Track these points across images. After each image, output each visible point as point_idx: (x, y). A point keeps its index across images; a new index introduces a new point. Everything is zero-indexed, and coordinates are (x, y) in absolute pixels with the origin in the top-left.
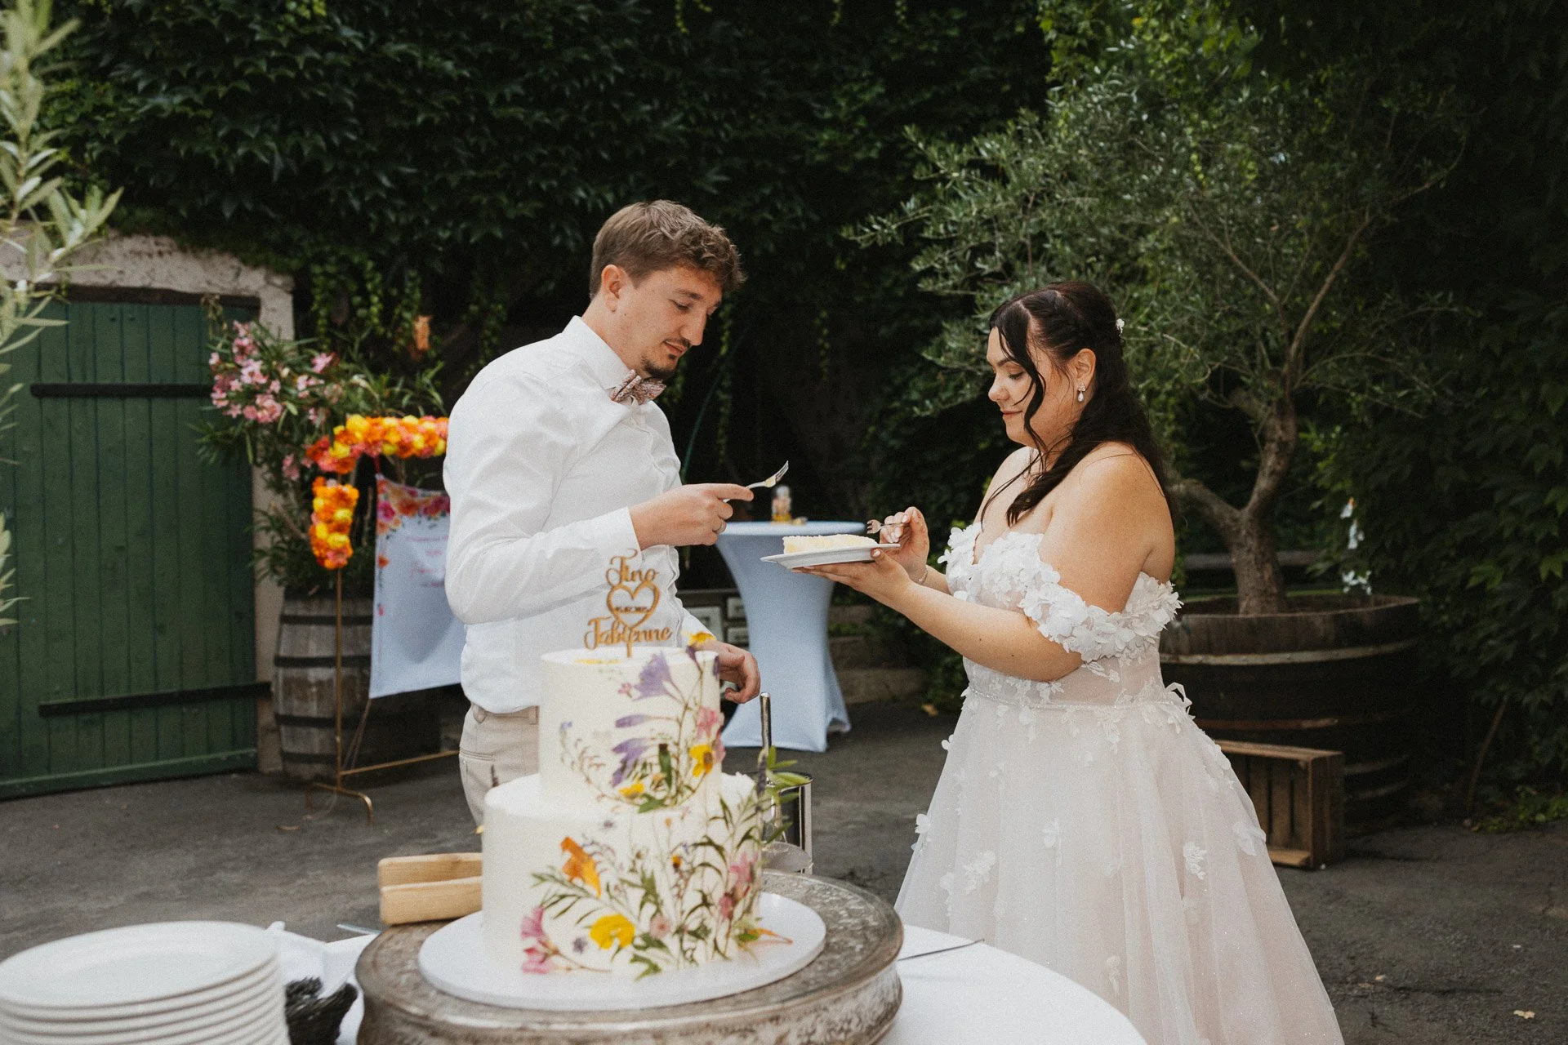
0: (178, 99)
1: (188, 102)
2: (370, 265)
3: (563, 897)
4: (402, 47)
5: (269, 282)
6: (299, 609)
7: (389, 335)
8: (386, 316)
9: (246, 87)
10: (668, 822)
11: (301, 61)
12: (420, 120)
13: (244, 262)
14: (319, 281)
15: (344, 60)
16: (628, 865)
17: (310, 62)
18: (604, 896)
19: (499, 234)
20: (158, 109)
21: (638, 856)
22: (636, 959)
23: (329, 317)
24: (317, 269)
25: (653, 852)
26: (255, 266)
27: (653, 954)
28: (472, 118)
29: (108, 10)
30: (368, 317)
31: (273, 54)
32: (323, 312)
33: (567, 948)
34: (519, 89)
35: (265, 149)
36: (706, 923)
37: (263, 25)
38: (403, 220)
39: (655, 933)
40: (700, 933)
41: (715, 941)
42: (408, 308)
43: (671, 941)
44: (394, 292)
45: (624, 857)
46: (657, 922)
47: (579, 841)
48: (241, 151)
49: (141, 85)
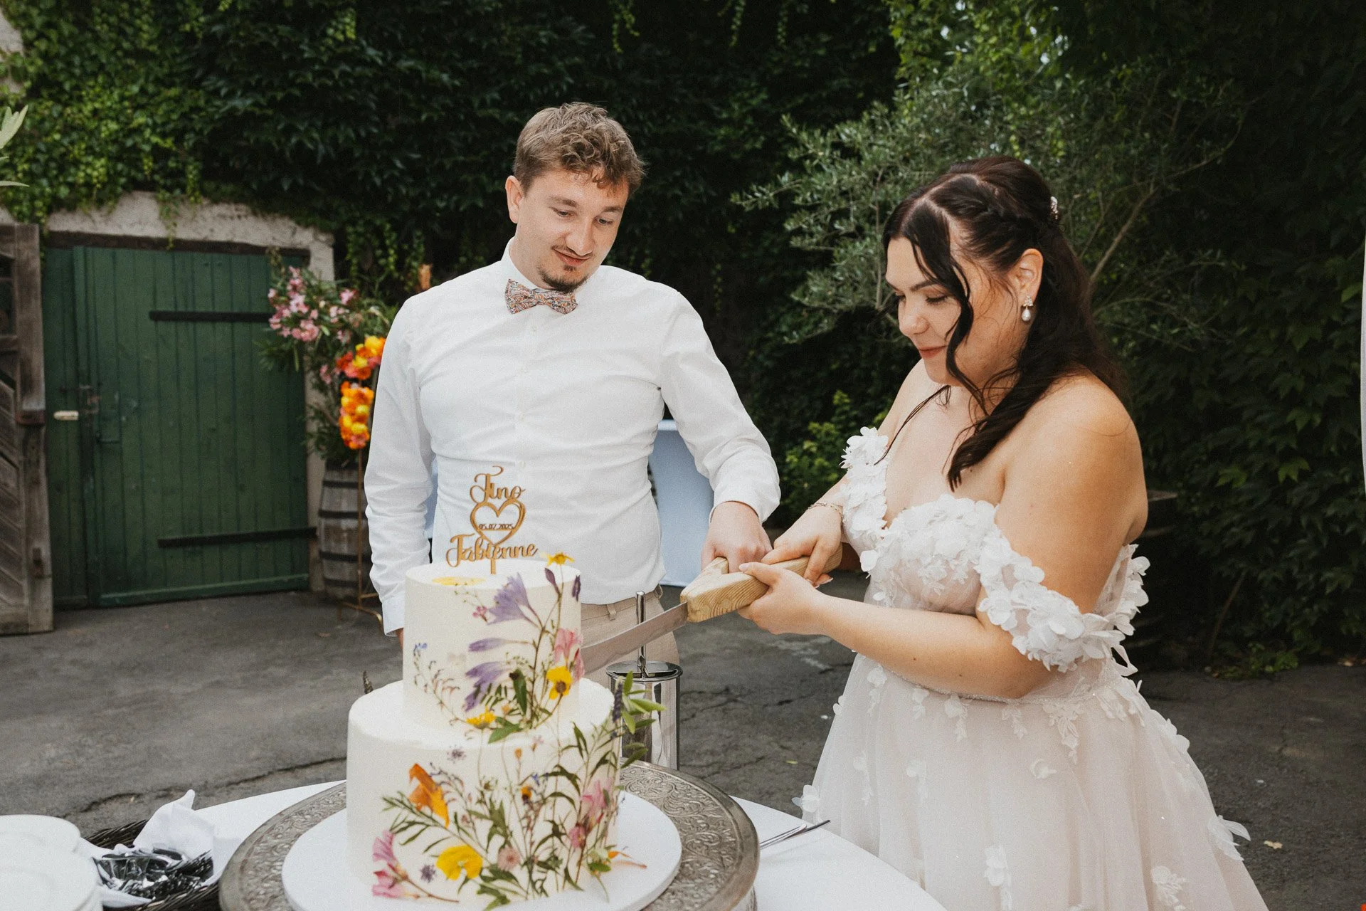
0: (249, 102)
1: (256, 104)
2: (388, 226)
3: (412, 824)
4: (411, 63)
5: (316, 239)
6: (335, 476)
7: (402, 278)
8: (400, 264)
9: (296, 92)
10: (518, 753)
11: (336, 73)
12: (424, 117)
13: (298, 223)
14: (352, 238)
15: (369, 72)
16: (476, 795)
17: (343, 74)
18: (452, 827)
19: (481, 204)
20: (234, 109)
21: (487, 787)
22: (483, 890)
23: (359, 264)
24: (350, 229)
25: (503, 782)
26: (307, 226)
27: (499, 884)
28: (462, 117)
29: (200, 36)
30: (387, 265)
31: (317, 67)
32: (355, 261)
33: (416, 876)
34: (496, 96)
35: (312, 140)
36: (557, 853)
37: (310, 47)
38: (412, 193)
39: (503, 865)
40: (551, 863)
41: (566, 871)
42: (416, 259)
43: (520, 873)
44: (406, 247)
45: (472, 788)
46: (505, 853)
47: (429, 770)
48: (294, 140)
49: (223, 92)
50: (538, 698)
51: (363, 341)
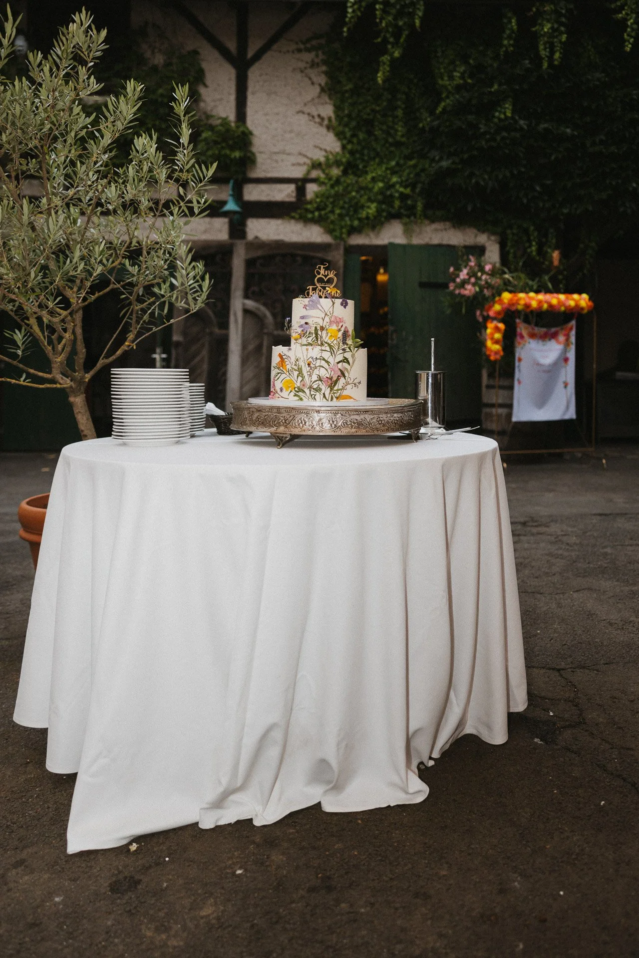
0: (450, 161)
1: (453, 163)
2: (532, 228)
3: (278, 373)
4: (546, 125)
5: (489, 238)
7: (542, 260)
8: (540, 251)
9: (475, 153)
10: (307, 350)
11: (498, 138)
12: (553, 158)
13: (479, 230)
14: (510, 236)
15: (518, 135)
16: (294, 362)
17: (503, 138)
18: (288, 374)
19: (590, 208)
20: (441, 167)
21: (297, 360)
22: (295, 395)
23: (515, 253)
24: (509, 231)
25: (302, 359)
26: (483, 232)
27: (300, 394)
28: (579, 154)
29: (427, 129)
30: (532, 252)
31: (488, 136)
32: (512, 251)
33: (279, 391)
34: (603, 138)
35: (484, 180)
36: (320, 386)
37: (485, 125)
38: (547, 206)
39: (301, 387)
40: (318, 390)
41: (324, 394)
42: (550, 247)
43: (307, 391)
44: (544, 240)
45: (293, 360)
46: (302, 383)
47: (282, 354)
48: (474, 181)
49: (437, 158)
50: (324, 338)
51: (500, 295)
